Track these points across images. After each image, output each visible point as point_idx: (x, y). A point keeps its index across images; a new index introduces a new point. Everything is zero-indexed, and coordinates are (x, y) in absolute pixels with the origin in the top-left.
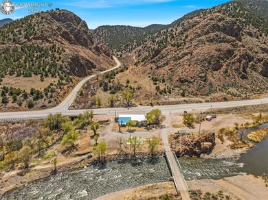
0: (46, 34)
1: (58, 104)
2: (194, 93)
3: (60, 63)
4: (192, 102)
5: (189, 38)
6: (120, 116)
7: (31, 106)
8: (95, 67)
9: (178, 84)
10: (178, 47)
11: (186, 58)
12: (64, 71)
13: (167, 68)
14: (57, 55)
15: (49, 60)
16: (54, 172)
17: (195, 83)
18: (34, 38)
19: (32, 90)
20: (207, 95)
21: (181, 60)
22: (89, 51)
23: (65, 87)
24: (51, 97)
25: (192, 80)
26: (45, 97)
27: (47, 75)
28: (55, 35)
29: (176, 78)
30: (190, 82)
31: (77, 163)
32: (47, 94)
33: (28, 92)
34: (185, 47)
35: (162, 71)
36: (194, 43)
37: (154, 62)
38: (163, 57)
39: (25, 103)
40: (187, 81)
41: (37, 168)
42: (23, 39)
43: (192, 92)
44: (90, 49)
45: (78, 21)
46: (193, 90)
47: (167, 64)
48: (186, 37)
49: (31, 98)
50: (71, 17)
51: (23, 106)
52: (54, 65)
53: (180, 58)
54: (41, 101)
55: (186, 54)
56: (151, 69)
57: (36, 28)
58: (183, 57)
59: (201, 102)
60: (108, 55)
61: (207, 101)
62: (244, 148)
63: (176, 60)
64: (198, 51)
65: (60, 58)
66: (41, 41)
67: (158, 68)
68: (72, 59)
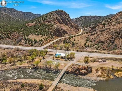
0: (51, 20)
1: (42, 46)
2: (104, 49)
3: (51, 31)
4: (99, 53)
5: (112, 21)
6: (57, 53)
7: (32, 45)
8: (67, 33)
9: (98, 43)
10: (105, 25)
11: (106, 31)
12: (52, 34)
13: (95, 35)
14: (51, 28)
15: (47, 30)
16: (20, 68)
17: (106, 44)
18: (46, 21)
19: (35, 40)
20: (111, 50)
21: (104, 32)
22: (67, 27)
23: (49, 40)
24: (40, 43)
25: (105, 42)
26: (38, 43)
27: (44, 35)
28: (54, 20)
29: (97, 40)
30: (104, 43)
31: (28, 67)
32: (39, 42)
33: (33, 40)
34: (108, 25)
35: (93, 36)
36: (113, 23)
37: (91, 32)
38: (96, 30)
39: (31, 44)
40: (102, 42)
41: (17, 65)
42: (42, 22)
43: (103, 48)
44: (68, 26)
45: (66, 14)
46: (104, 47)
47: (96, 33)
48: (111, 20)
49: (33, 43)
50: (63, 13)
51: (30, 45)
52: (48, 32)
53: (103, 31)
54: (36, 44)
55: (107, 29)
56: (89, 35)
57: (48, 17)
58: (105, 30)
59: (105, 53)
60: (77, 29)
61: (108, 53)
62: (105, 78)
63: (101, 31)
64: (114, 27)
65: (52, 29)
66: (48, 22)
67: (91, 35)
68: (56, 30)
